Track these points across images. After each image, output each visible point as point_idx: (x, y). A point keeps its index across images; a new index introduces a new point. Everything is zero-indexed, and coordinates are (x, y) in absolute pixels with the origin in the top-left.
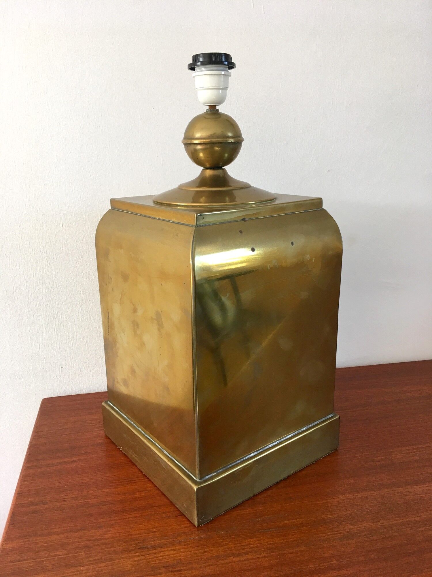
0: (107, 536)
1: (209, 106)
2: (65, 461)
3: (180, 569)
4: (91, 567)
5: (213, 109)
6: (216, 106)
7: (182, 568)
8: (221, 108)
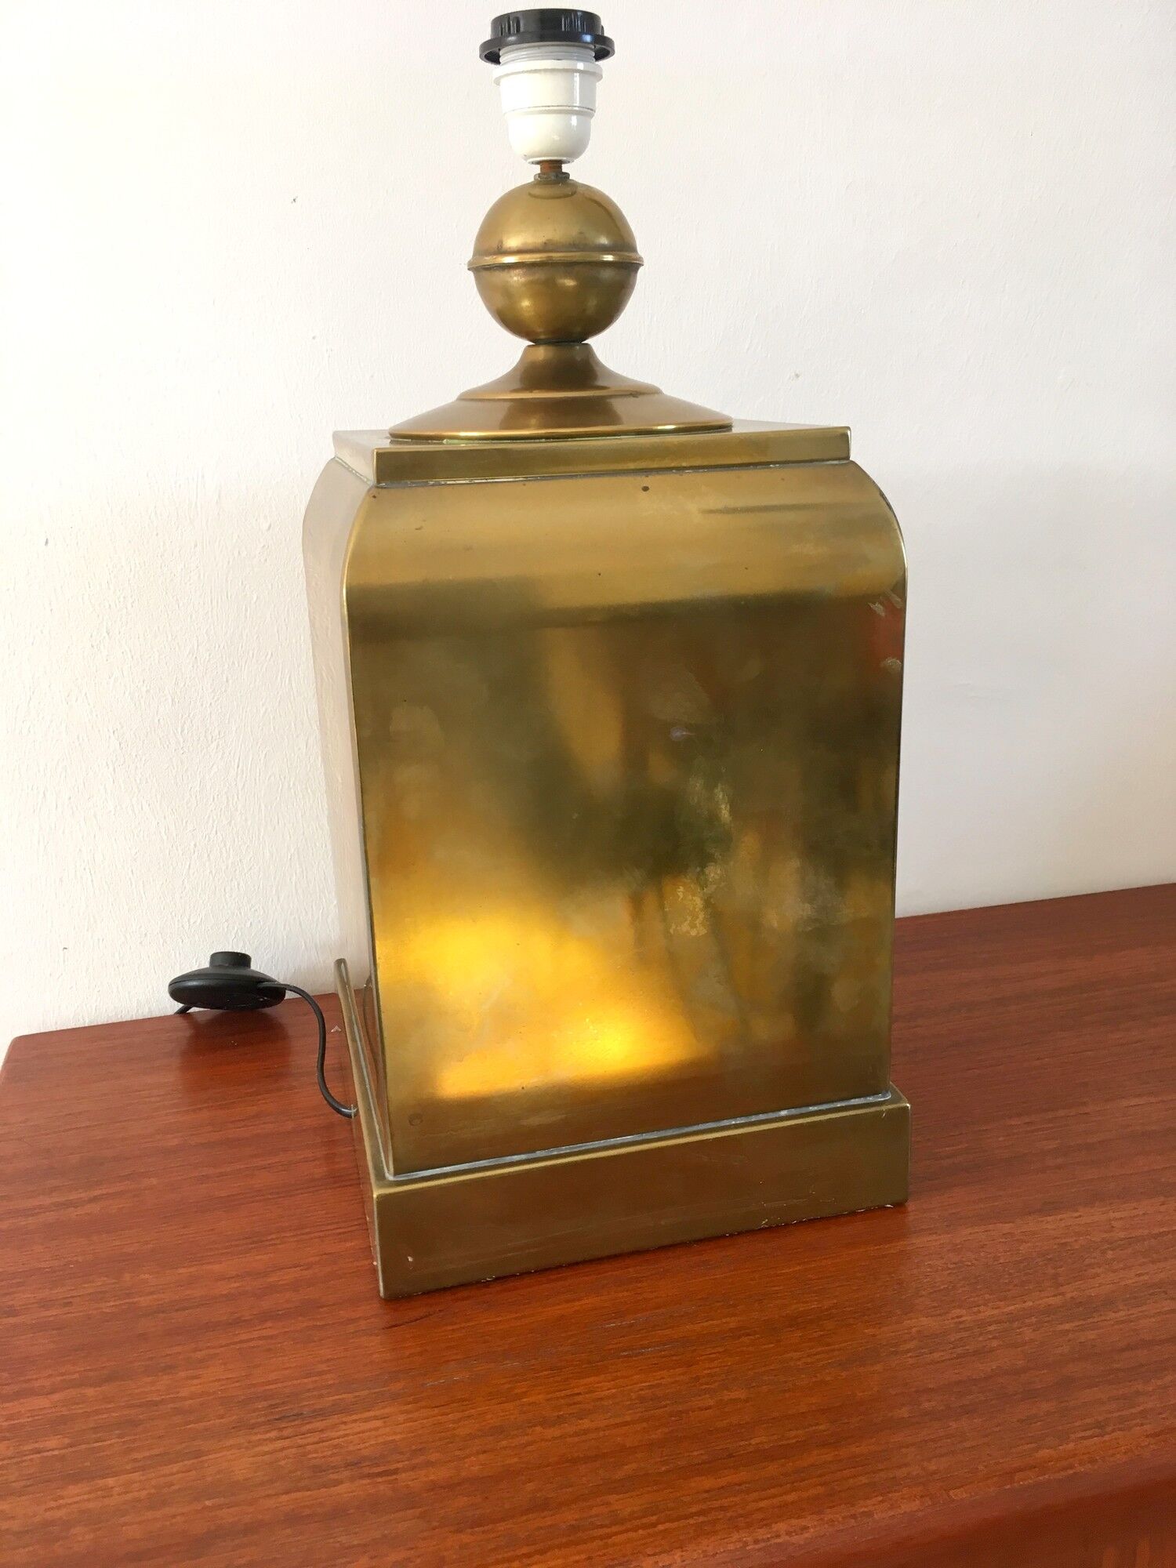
0: (184, 1393)
1: (538, 163)
2: (71, 1198)
3: (393, 1467)
4: (136, 1476)
5: (553, 171)
6: (561, 162)
7: (400, 1465)
8: (575, 170)
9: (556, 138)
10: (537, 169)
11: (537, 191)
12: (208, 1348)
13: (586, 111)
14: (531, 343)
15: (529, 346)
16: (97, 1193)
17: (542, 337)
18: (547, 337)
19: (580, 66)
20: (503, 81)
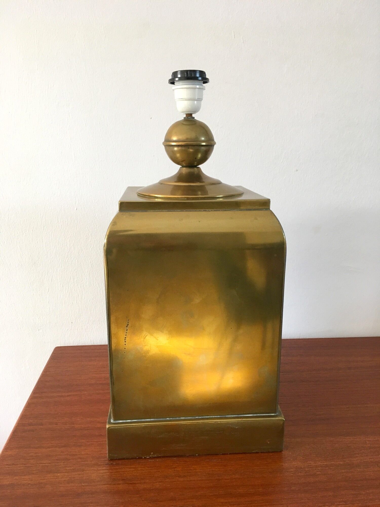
0: (83, 453)
1: (186, 114)
2: (63, 394)
5: (189, 117)
6: (192, 114)
8: (196, 116)
9: (190, 107)
10: (185, 116)
11: (184, 123)
12: (91, 442)
13: (200, 100)
14: (181, 166)
15: (181, 167)
16: (70, 394)
17: (184, 165)
18: (186, 165)
19: (198, 86)
20: (175, 90)
